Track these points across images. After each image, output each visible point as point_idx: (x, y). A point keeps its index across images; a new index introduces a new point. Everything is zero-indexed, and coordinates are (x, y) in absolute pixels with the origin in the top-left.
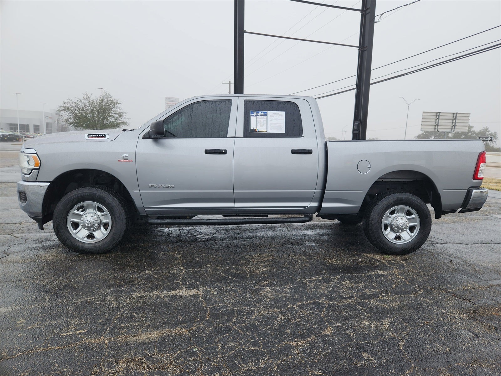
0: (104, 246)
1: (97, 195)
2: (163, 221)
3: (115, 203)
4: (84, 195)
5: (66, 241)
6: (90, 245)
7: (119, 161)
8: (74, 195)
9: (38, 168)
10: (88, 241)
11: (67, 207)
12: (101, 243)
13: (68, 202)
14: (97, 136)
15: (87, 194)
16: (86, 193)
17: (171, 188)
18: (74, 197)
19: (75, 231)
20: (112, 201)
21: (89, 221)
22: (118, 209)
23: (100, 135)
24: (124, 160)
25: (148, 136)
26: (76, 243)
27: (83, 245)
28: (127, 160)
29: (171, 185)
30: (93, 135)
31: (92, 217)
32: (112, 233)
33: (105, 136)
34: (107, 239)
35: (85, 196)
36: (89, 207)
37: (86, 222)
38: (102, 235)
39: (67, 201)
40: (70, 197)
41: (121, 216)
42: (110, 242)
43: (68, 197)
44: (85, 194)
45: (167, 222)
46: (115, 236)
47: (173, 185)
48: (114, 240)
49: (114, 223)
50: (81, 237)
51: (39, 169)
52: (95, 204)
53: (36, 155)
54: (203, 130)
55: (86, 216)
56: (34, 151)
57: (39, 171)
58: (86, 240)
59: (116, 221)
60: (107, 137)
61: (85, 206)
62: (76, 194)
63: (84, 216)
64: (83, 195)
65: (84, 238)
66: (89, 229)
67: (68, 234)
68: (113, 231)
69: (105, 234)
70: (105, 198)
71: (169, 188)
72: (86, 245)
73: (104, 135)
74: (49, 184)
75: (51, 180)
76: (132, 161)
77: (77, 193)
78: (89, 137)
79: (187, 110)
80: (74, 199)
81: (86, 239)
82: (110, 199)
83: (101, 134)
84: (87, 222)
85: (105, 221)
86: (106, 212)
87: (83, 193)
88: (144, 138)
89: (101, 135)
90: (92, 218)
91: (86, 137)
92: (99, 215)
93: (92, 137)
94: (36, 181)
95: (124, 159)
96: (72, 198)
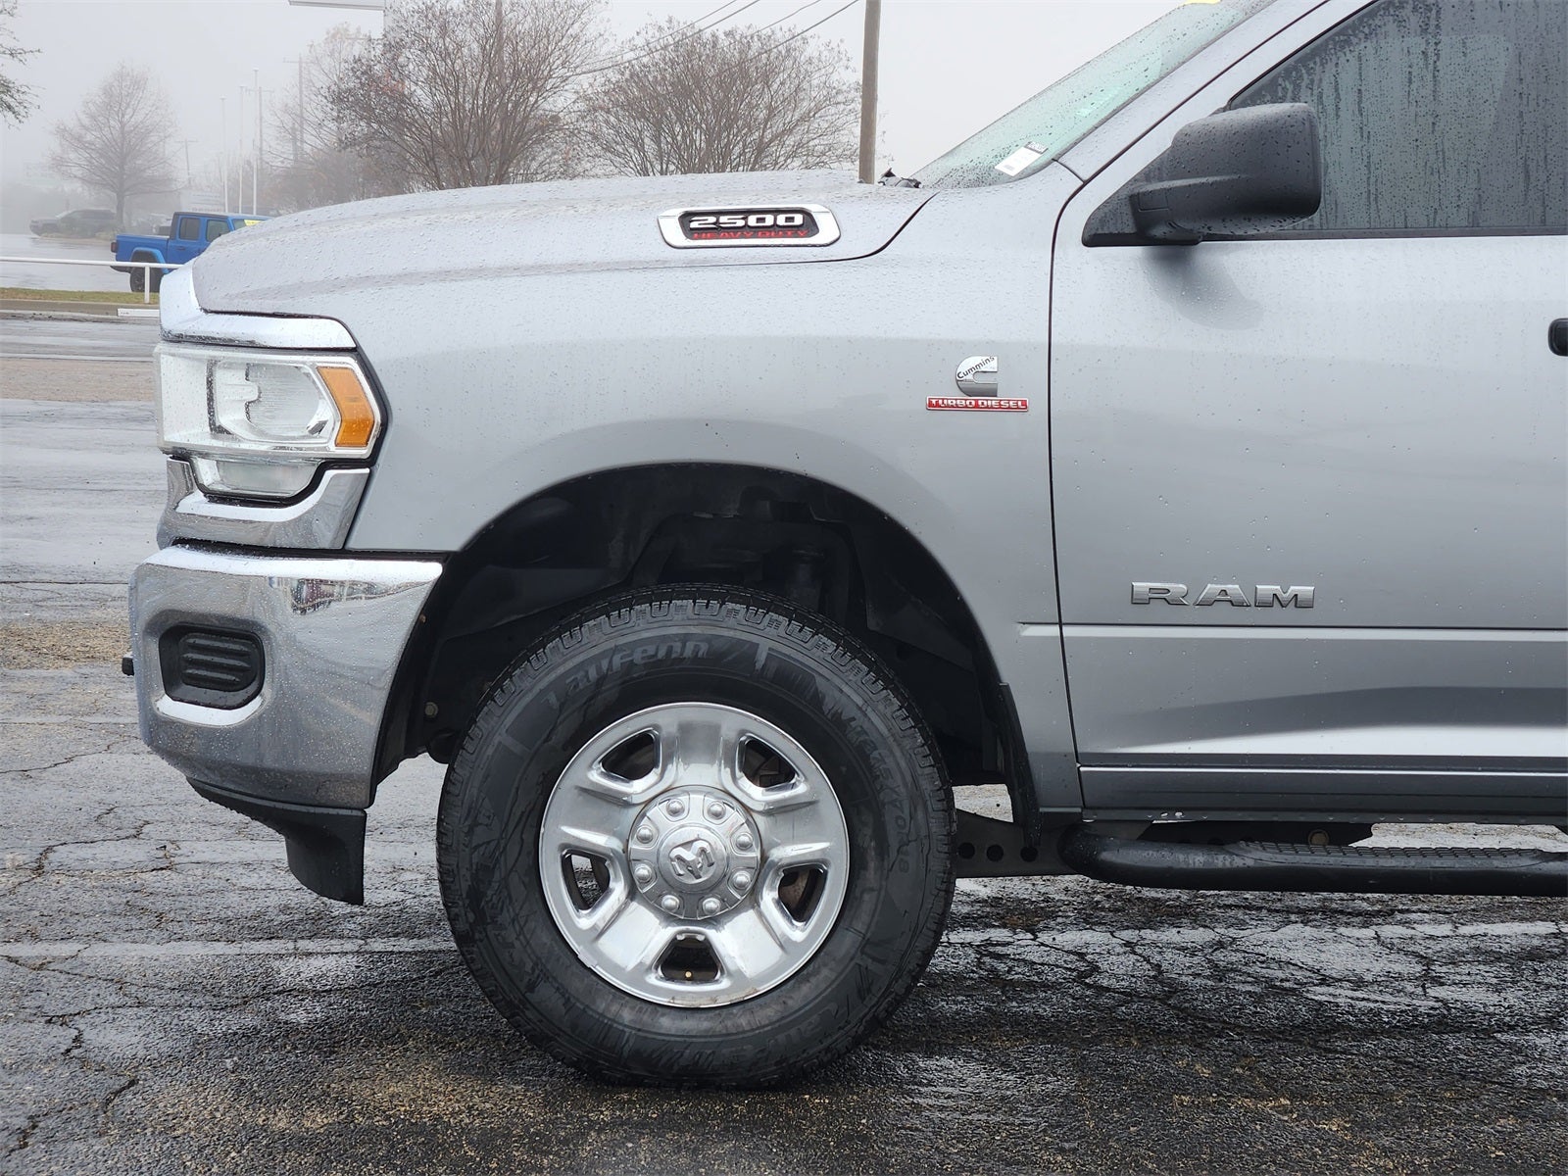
0: (793, 1032)
1: (761, 657)
2: (1222, 861)
3: (883, 717)
4: (670, 650)
5: (531, 987)
6: (690, 1025)
7: (932, 406)
8: (603, 654)
9: (364, 452)
10: (674, 995)
11: (547, 740)
12: (769, 1013)
13: (562, 705)
14: (752, 221)
15: (690, 646)
16: (685, 639)
17: (1291, 614)
18: (598, 669)
19: (585, 921)
20: (860, 702)
21: (698, 845)
22: (903, 764)
23: (769, 220)
24: (972, 400)
25: (1131, 222)
26: (601, 1006)
27: (645, 1018)
28: (992, 402)
29: (1294, 589)
30: (723, 219)
31: (718, 815)
32: (848, 941)
33: (810, 226)
34: (813, 980)
35: (680, 660)
36: (688, 744)
37: (681, 852)
38: (775, 954)
39: (553, 699)
40: (570, 664)
41: (920, 815)
42: (832, 1007)
43: (561, 670)
44: (677, 647)
45: (1250, 863)
46: (874, 959)
47: (1305, 590)
48: (863, 992)
49: (872, 865)
50: (631, 965)
51: (370, 462)
52: (736, 722)
53: (350, 361)
54: (1527, 176)
55: (675, 813)
56: (333, 335)
57: (370, 476)
58: (660, 989)
59: (882, 851)
60: (827, 230)
61: (664, 733)
62: (616, 649)
63: (657, 812)
64: (661, 654)
65: (649, 969)
66: (690, 908)
67: (545, 938)
68: (860, 926)
69: (795, 943)
70: (818, 679)
71: (1276, 614)
72: (667, 1024)
73: (798, 219)
74: (433, 571)
75: (455, 543)
76: (1024, 407)
77: (622, 641)
78: (691, 233)
79: (1401, 23)
80: (602, 679)
81: (654, 979)
82: (846, 689)
83: (776, 212)
84: (689, 855)
85: (792, 851)
86: (810, 782)
87: (664, 638)
88: (1093, 239)
89: (781, 220)
90: (714, 824)
91: (676, 235)
92: (749, 804)
93: (717, 231)
94: (342, 553)
95: (969, 392)
96: (586, 675)
